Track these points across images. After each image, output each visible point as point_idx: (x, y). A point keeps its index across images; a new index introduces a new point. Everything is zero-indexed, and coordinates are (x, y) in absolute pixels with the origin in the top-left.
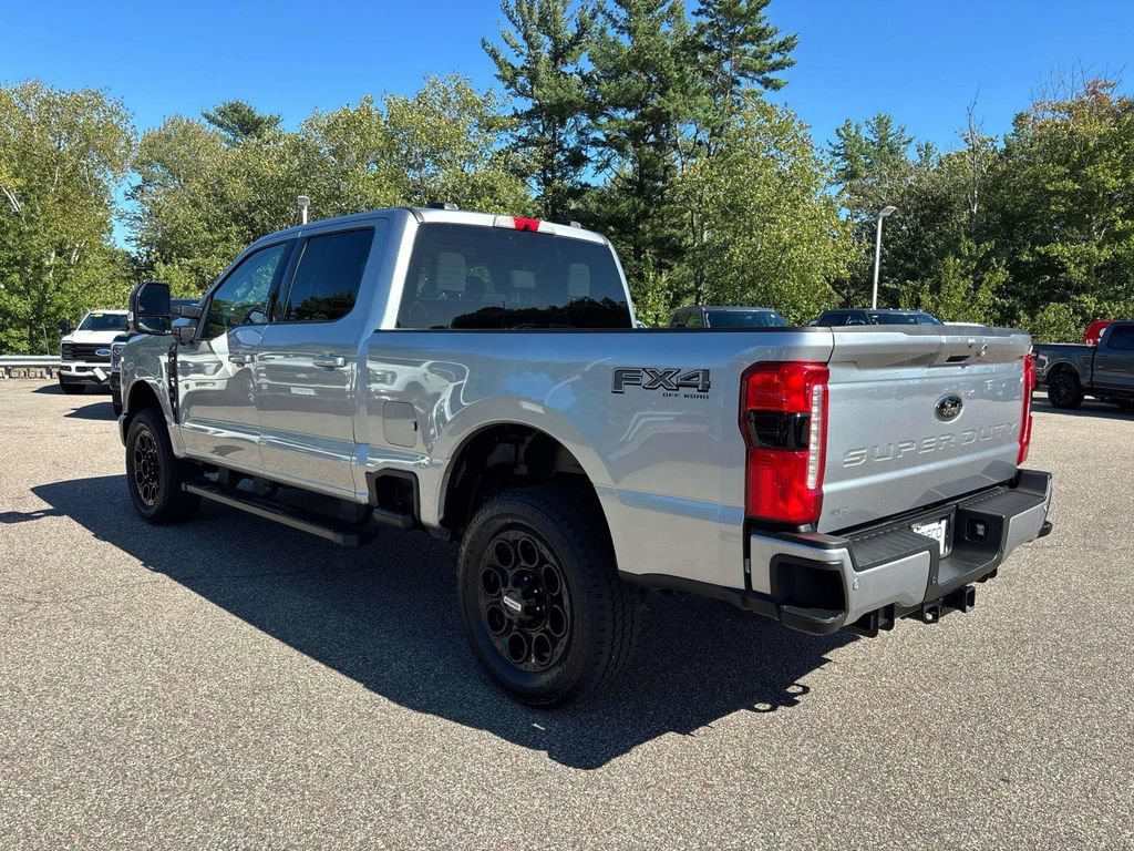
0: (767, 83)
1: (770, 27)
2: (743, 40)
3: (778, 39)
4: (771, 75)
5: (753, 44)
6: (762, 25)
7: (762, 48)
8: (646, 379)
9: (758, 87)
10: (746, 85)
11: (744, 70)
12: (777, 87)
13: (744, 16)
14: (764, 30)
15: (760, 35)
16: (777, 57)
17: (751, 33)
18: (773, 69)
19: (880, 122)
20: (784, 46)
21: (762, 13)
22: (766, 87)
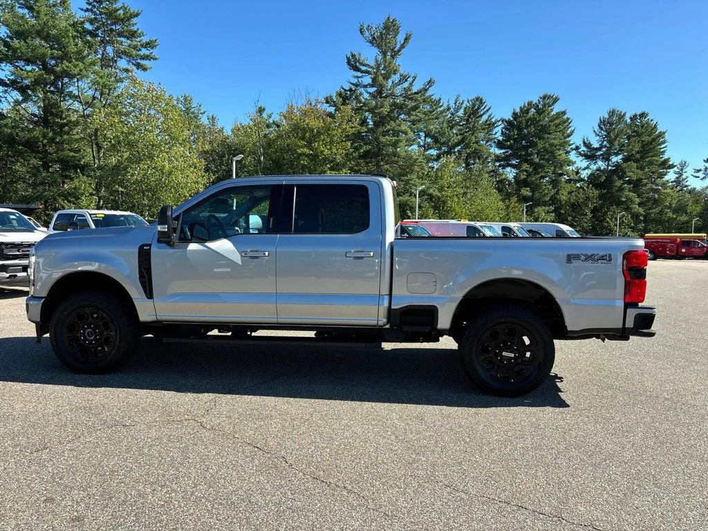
0: (138, 66)
1: (139, 31)
2: (120, 35)
3: (145, 39)
4: (142, 62)
5: (128, 39)
6: (134, 28)
7: (134, 43)
8: (583, 258)
9: (131, 67)
10: (122, 63)
11: (120, 54)
12: (145, 69)
13: (122, 20)
14: (135, 32)
15: (132, 35)
16: (144, 52)
17: (127, 31)
18: (143, 59)
19: (186, 99)
20: (149, 45)
21: (134, 20)
22: (138, 68)
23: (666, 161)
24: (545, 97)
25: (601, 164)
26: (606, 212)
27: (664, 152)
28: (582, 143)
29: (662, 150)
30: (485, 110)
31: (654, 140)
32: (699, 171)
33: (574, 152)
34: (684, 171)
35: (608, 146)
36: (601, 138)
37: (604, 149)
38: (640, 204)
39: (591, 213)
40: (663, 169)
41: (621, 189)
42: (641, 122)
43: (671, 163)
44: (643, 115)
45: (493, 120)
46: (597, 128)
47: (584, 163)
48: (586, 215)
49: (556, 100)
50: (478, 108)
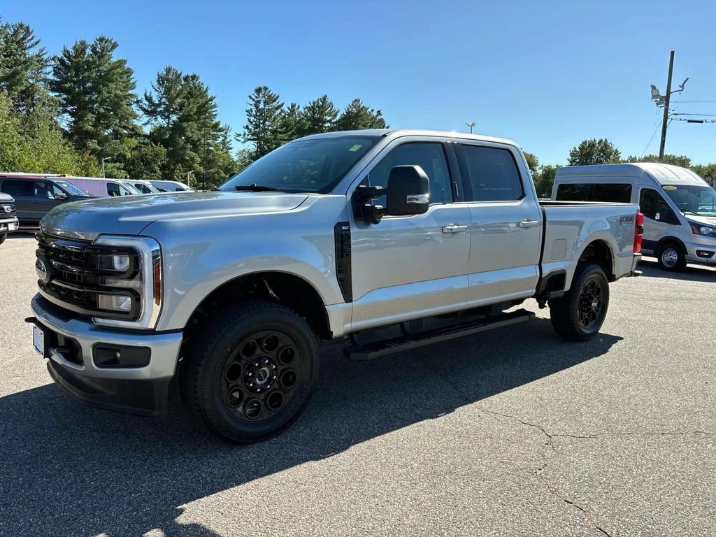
23: (217, 124)
24: (101, 40)
25: (161, 121)
26: (173, 170)
27: (215, 115)
28: (144, 98)
29: (214, 113)
30: (32, 42)
31: (207, 103)
32: (239, 135)
33: (135, 104)
34: (228, 134)
35: (167, 103)
36: (159, 95)
37: (163, 106)
38: (200, 164)
39: (161, 170)
40: (214, 131)
41: (184, 148)
42: (194, 84)
43: (220, 126)
44: (194, 77)
45: (45, 57)
46: (155, 84)
47: (145, 118)
48: (155, 172)
49: (114, 46)
50: (24, 39)
